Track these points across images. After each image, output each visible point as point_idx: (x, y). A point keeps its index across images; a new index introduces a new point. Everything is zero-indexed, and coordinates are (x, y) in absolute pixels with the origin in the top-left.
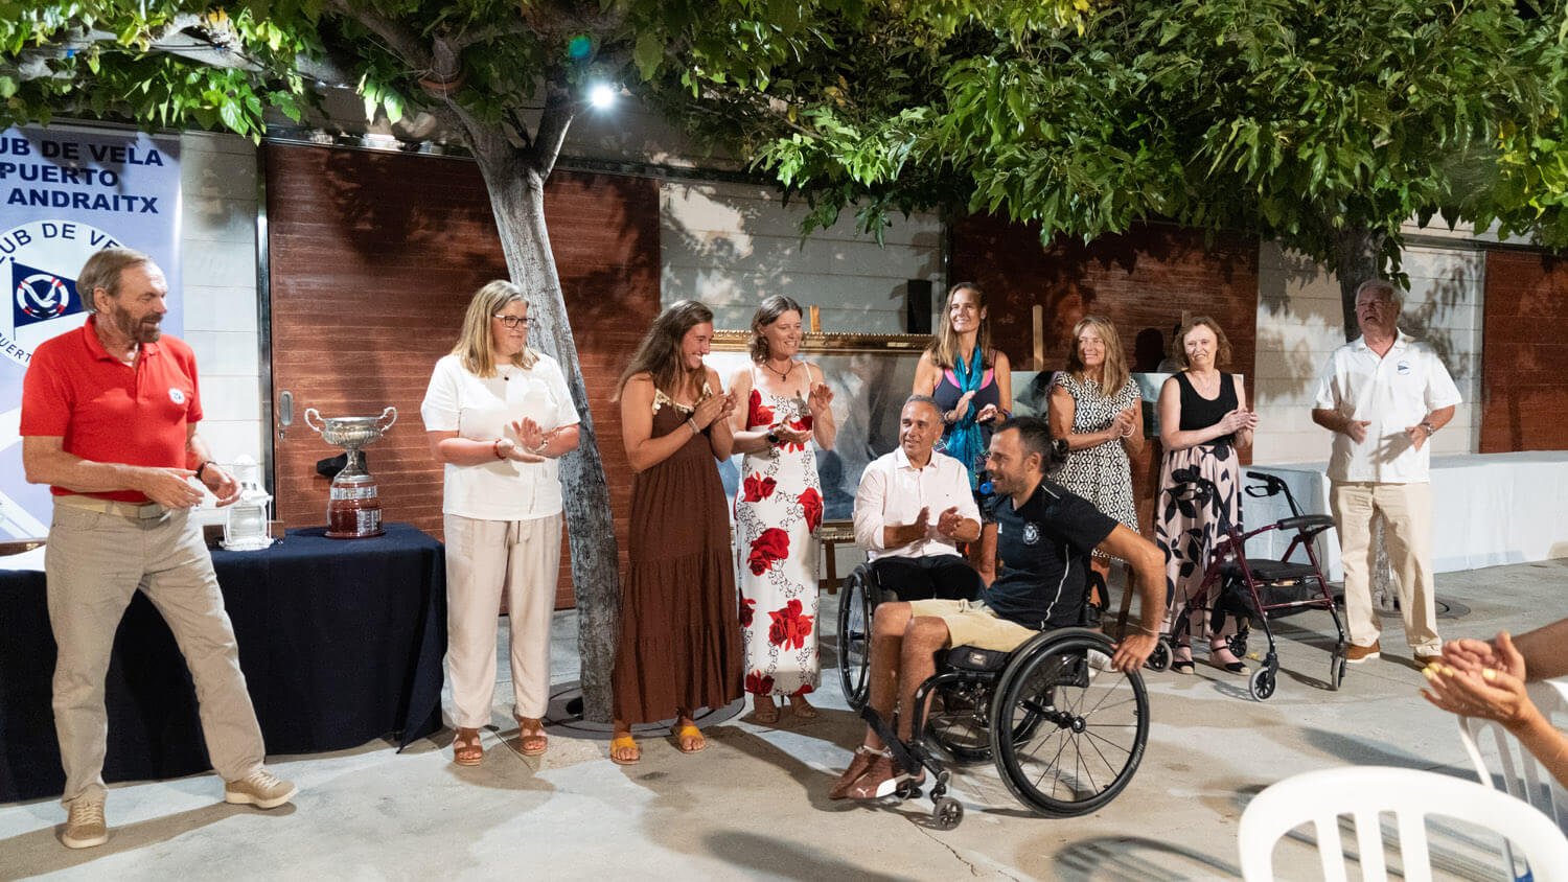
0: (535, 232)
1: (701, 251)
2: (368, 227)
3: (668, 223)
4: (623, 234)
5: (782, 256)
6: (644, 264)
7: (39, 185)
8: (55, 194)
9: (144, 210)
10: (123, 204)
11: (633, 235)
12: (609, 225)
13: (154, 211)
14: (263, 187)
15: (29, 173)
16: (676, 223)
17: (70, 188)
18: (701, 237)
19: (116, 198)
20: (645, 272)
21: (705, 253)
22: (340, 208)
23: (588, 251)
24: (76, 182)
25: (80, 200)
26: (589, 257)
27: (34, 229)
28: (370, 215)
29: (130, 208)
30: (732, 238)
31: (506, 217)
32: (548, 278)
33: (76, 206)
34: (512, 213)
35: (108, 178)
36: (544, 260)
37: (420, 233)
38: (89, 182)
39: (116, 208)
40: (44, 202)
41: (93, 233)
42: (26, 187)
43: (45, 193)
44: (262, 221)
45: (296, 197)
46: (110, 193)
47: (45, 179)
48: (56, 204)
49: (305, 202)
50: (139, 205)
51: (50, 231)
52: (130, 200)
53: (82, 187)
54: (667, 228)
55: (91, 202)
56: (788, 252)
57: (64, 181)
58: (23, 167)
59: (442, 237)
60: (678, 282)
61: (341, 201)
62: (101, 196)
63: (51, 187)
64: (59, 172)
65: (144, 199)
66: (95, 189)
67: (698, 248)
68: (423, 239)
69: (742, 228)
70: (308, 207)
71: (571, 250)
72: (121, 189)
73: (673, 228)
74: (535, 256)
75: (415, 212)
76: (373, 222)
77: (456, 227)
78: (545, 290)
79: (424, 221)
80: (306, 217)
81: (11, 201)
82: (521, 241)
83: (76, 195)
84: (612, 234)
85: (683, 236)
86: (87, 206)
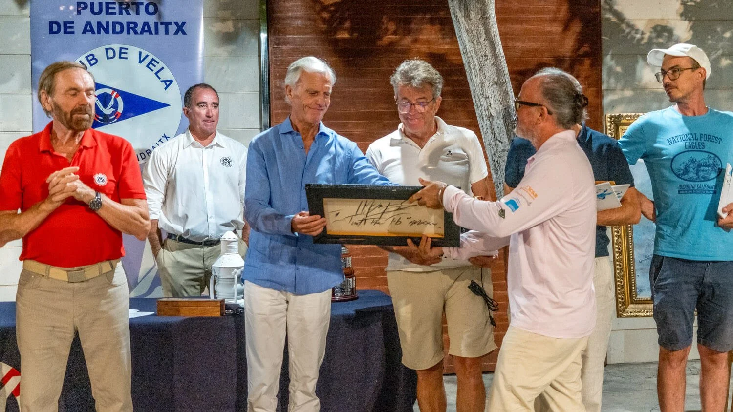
0: (487, 32)
1: (642, 38)
2: (346, 35)
3: (609, 15)
4: (566, 28)
5: (721, 39)
6: (586, 55)
7: (104, 18)
8: (114, 24)
9: (176, 33)
10: (162, 28)
11: (576, 28)
12: (554, 20)
13: (184, 33)
14: (264, 7)
15: (96, 10)
16: (617, 14)
17: (124, 19)
18: (640, 25)
19: (156, 24)
20: (587, 62)
21: (645, 41)
22: (324, 20)
23: (533, 45)
24: (128, 13)
25: (131, 28)
26: (536, 50)
27: (99, 52)
28: (348, 25)
29: (167, 32)
30: (671, 24)
31: (462, 20)
32: (499, 72)
33: (128, 33)
34: (467, 16)
35: (151, 9)
36: (496, 56)
37: (389, 38)
38: (138, 13)
39: (157, 33)
40: (107, 32)
41: (140, 53)
42: (94, 20)
43: (107, 23)
44: (264, 36)
45: (290, 14)
46: (152, 20)
47: (107, 13)
48: (114, 32)
49: (297, 18)
50: (173, 28)
51: (111, 54)
52: (167, 25)
53: (133, 17)
54: (608, 20)
55: (139, 29)
56: (727, 35)
57: (121, 13)
58: (92, 4)
59: (407, 40)
60: (619, 69)
61: (325, 15)
62: (146, 24)
63: (111, 19)
64: (117, 6)
65: (177, 24)
66: (142, 18)
67: (638, 36)
68: (392, 44)
69: (681, 15)
70: (299, 22)
71: (519, 45)
72: (160, 17)
73: (614, 19)
74: (488, 53)
75: (385, 19)
76: (351, 31)
77: (420, 31)
78: (496, 83)
79: (392, 27)
80: (298, 31)
81: (84, 32)
82: (475, 41)
83: (128, 24)
84: (557, 28)
85: (624, 26)
86: (136, 33)
